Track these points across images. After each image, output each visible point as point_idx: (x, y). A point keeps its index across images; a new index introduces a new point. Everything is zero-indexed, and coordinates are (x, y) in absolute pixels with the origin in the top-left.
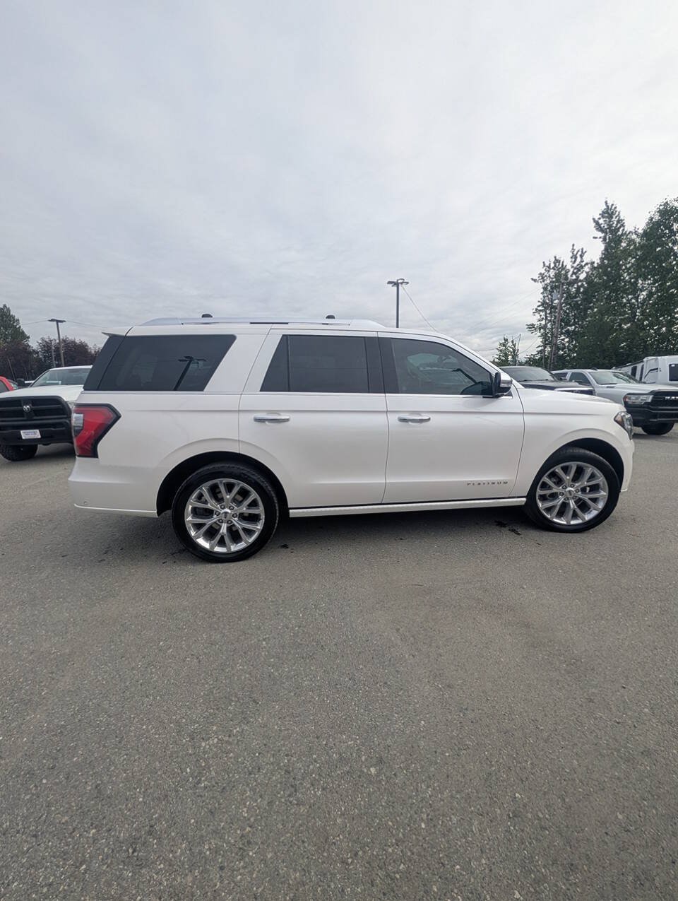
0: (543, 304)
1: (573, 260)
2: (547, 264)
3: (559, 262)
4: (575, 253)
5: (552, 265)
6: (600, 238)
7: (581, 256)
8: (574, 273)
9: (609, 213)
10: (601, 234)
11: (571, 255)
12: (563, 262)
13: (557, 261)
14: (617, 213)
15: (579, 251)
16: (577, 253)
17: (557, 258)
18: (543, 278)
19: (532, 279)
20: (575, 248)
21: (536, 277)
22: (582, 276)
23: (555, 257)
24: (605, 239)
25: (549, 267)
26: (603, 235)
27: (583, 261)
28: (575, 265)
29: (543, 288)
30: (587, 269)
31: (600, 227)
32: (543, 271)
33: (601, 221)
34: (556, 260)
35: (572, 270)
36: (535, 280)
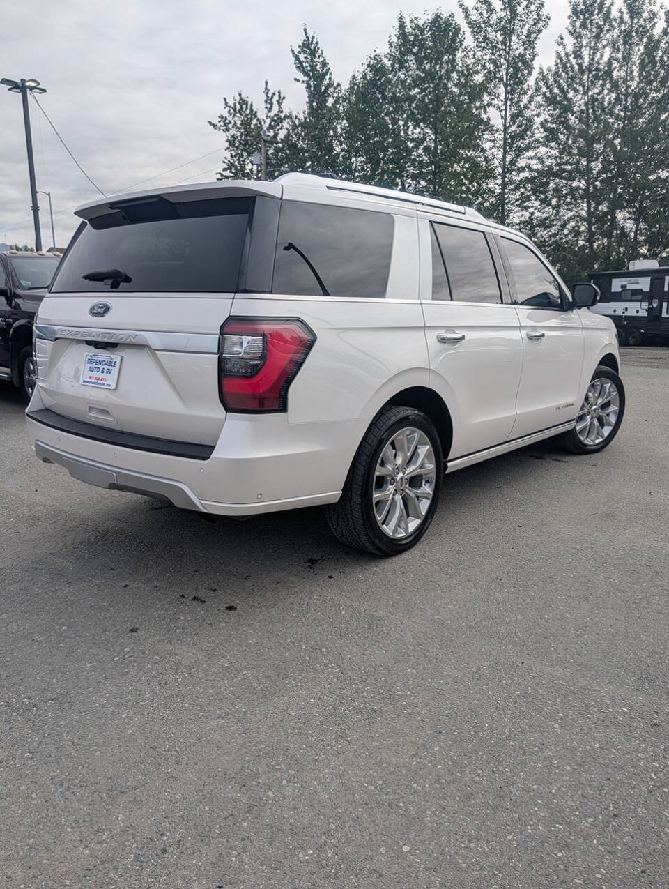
0: (230, 166)
1: (269, 106)
2: (231, 103)
3: (247, 104)
4: (270, 95)
5: (238, 107)
6: (303, 82)
7: (279, 103)
8: (271, 127)
9: (309, 46)
10: (302, 77)
11: (265, 98)
12: (251, 105)
13: (243, 102)
14: (320, 52)
15: (274, 94)
16: (272, 97)
17: (243, 96)
18: (226, 125)
19: (210, 123)
20: (268, 88)
21: (216, 121)
22: (282, 134)
23: (240, 95)
24: (309, 87)
25: (235, 109)
26: (305, 79)
27: (282, 112)
28: (272, 114)
29: (228, 141)
30: (286, 123)
31: (302, 66)
32: (225, 114)
33: (302, 57)
34: (241, 99)
35: (268, 121)
36: (214, 126)
